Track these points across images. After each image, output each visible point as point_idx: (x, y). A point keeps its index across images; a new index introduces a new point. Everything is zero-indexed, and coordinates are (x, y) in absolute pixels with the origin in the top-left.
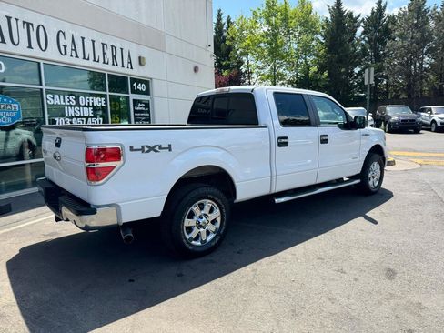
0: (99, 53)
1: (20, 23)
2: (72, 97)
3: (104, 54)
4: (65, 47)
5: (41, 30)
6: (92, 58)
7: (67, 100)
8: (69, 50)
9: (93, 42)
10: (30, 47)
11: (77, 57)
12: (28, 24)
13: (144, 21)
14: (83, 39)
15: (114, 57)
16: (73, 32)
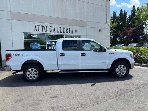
0: (62, 30)
1: (41, 26)
2: (54, 42)
3: (63, 30)
4: (52, 30)
5: (46, 27)
6: (59, 32)
7: (52, 43)
8: (53, 31)
9: (60, 28)
10: (43, 31)
11: (55, 32)
12: (42, 26)
13: (78, 19)
14: (57, 27)
15: (67, 31)
16: (54, 26)
